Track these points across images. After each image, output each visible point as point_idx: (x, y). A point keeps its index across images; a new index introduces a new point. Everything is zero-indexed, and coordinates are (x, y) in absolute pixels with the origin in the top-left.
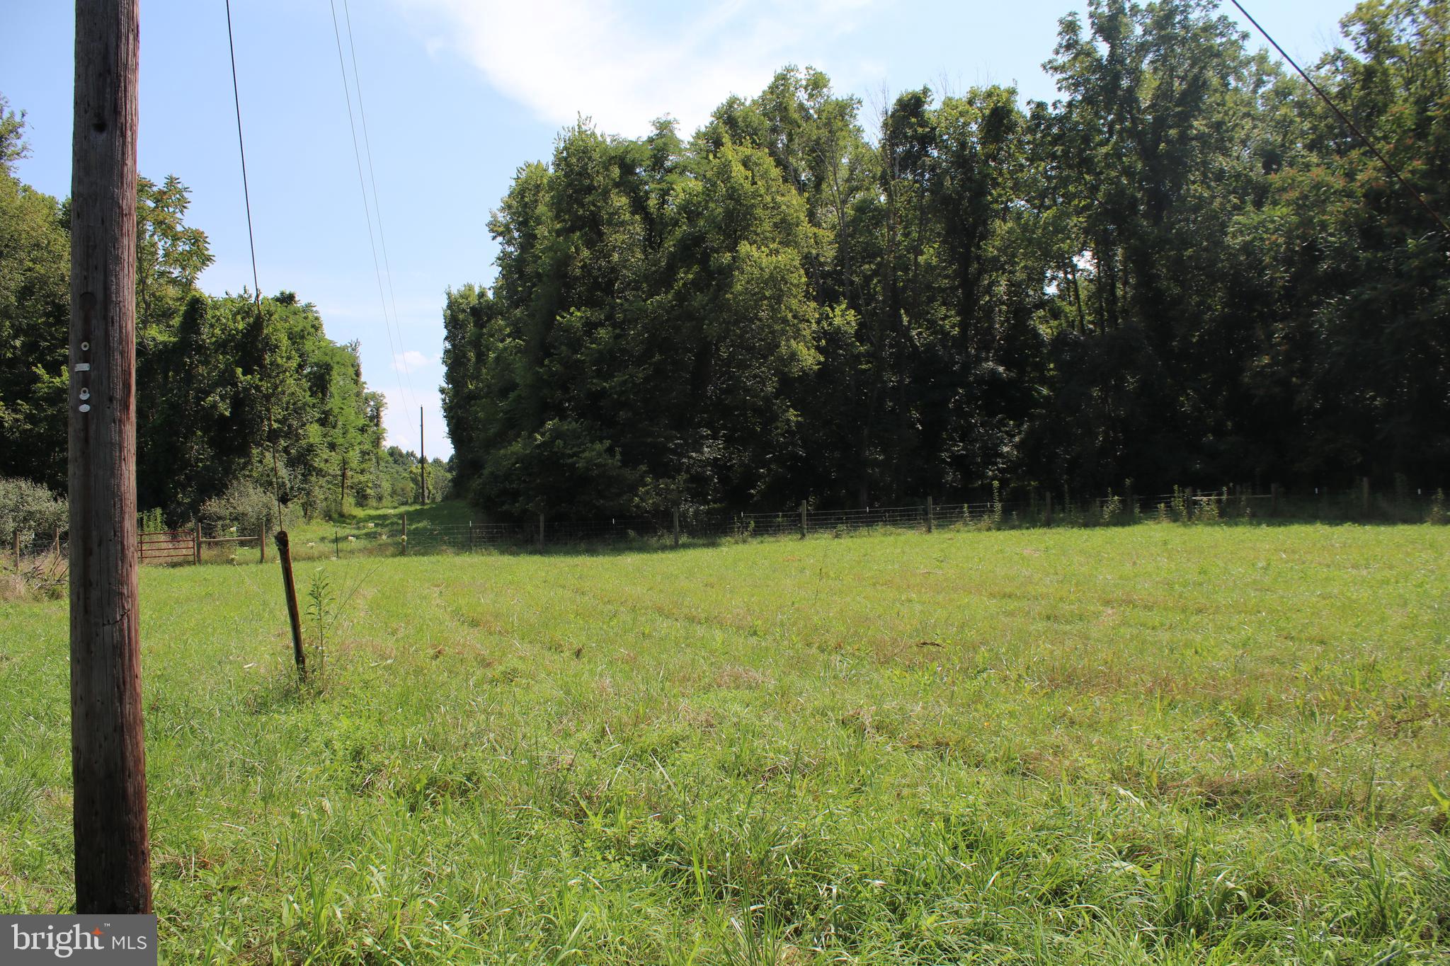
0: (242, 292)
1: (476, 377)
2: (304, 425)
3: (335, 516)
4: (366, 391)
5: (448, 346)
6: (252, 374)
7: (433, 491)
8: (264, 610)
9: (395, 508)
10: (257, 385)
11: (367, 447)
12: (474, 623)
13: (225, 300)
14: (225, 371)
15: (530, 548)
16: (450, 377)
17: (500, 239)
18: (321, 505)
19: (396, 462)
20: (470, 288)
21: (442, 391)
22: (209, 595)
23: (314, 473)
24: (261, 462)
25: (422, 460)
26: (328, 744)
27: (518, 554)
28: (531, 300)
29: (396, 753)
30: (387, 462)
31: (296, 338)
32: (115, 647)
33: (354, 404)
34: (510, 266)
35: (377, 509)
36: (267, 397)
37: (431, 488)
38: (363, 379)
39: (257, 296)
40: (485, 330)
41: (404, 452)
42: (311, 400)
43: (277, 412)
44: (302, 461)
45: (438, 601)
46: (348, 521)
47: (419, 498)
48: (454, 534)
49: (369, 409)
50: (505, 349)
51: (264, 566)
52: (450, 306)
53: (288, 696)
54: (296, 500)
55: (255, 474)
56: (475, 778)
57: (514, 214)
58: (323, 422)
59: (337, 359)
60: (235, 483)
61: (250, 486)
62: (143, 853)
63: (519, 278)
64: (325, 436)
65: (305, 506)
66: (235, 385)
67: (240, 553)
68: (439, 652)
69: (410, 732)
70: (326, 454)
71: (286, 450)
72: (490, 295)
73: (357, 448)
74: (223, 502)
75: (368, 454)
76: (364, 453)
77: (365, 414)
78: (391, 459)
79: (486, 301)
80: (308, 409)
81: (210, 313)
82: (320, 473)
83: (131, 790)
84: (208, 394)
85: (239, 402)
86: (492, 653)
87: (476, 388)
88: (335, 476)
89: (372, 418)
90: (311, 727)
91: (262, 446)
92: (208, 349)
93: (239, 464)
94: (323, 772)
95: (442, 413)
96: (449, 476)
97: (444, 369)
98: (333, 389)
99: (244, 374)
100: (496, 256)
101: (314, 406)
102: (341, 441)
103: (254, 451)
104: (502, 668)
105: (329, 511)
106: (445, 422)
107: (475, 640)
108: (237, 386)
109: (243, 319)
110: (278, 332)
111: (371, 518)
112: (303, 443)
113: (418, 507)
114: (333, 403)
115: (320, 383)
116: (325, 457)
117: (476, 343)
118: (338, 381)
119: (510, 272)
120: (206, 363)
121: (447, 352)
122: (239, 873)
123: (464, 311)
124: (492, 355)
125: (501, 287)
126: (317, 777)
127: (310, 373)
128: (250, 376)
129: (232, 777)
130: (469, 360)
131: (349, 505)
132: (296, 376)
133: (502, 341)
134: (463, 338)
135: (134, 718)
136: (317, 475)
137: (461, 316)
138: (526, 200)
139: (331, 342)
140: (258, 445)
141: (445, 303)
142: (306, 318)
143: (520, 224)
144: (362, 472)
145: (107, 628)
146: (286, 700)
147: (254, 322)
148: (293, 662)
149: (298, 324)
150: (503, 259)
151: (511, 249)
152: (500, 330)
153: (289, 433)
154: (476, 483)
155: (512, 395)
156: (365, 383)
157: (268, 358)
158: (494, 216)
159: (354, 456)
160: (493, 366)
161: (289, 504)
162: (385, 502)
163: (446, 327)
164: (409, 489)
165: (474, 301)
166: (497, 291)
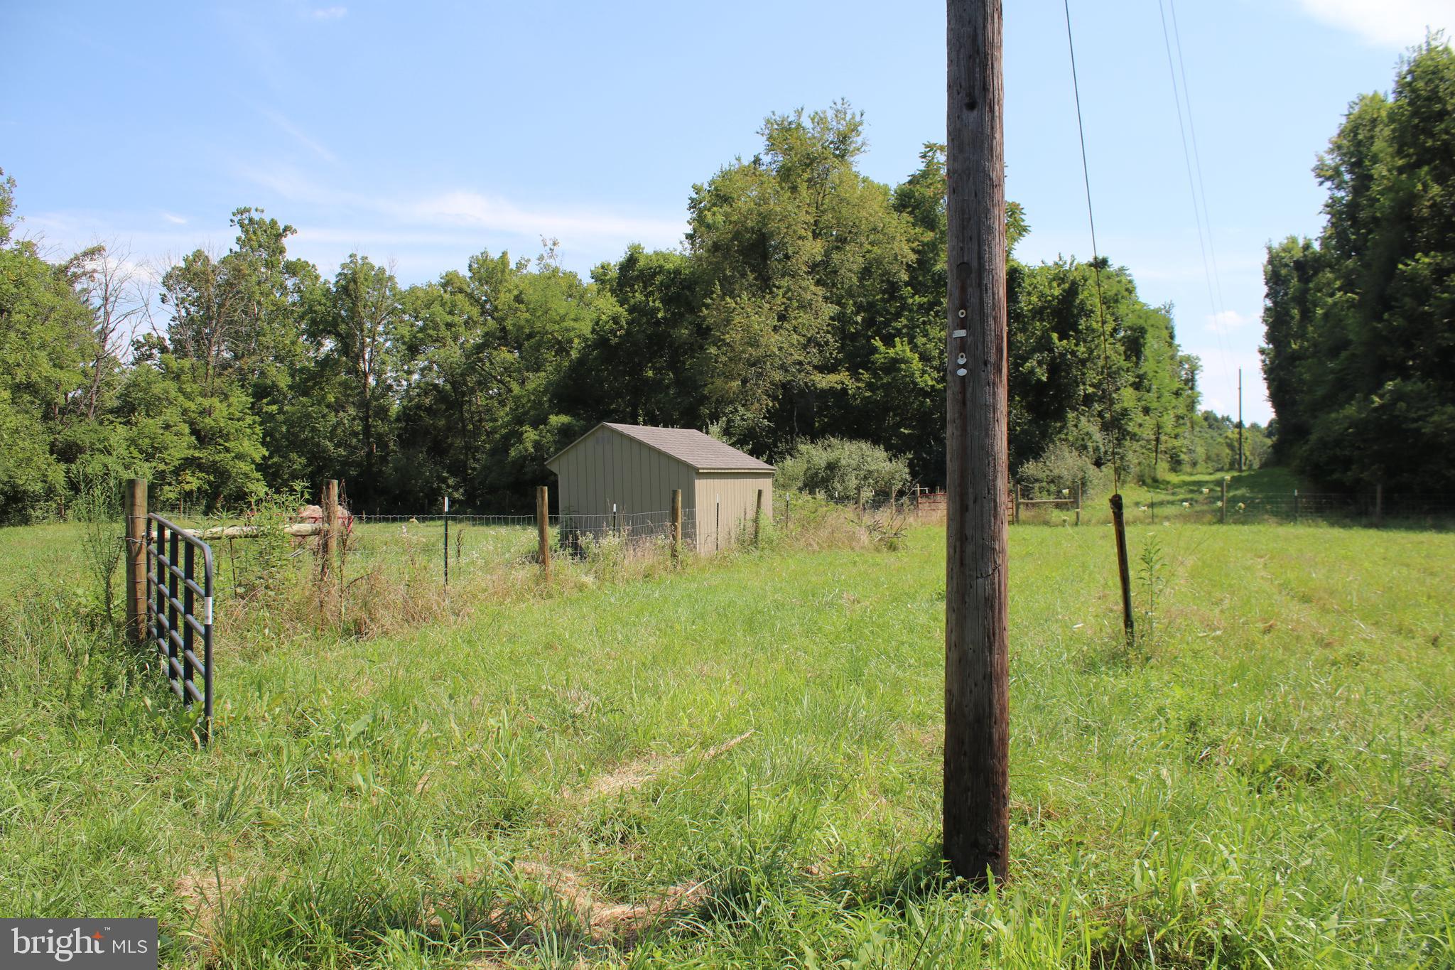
0: (1057, 260)
1: (1302, 336)
2: (1118, 389)
3: (1149, 481)
4: (1180, 353)
5: (1269, 303)
6: (1068, 339)
7: (1250, 458)
8: (1084, 572)
9: (1211, 474)
10: (1073, 350)
11: (1181, 411)
12: (1305, 599)
13: (1042, 268)
14: (1042, 337)
15: (1364, 521)
16: (1271, 337)
17: (1328, 184)
18: (1134, 470)
19: (1210, 426)
20: (1293, 240)
21: (1262, 352)
22: (1029, 554)
23: (1128, 438)
24: (1076, 426)
25: (1239, 425)
26: (1161, 710)
27: (1350, 527)
28: (1367, 248)
29: (1235, 730)
30: (1201, 427)
31: (1110, 302)
32: (986, 599)
33: (1168, 367)
34: (1341, 213)
35: (1191, 474)
36: (1083, 362)
37: (1248, 454)
38: (1177, 341)
39: (1071, 264)
40: (1311, 285)
41: (1219, 416)
42: (1126, 365)
43: (1092, 376)
44: (1115, 425)
45: (1263, 573)
46: (1162, 486)
47: (1234, 464)
48: (1277, 503)
49: (1183, 373)
50: (1335, 304)
51: (1079, 529)
52: (1270, 262)
53: (1115, 659)
54: (1109, 464)
55: (1071, 438)
56: (1326, 767)
57: (1345, 155)
58: (1137, 386)
59: (1150, 322)
60: (1051, 446)
61: (1065, 447)
62: (1004, 796)
63: (1351, 226)
64: (1139, 400)
65: (1117, 471)
66: (1051, 350)
67: (1056, 515)
68: (1271, 626)
69: (1249, 709)
70: (1139, 417)
71: (1100, 415)
72: (1316, 246)
73: (1171, 412)
74: (1040, 465)
75: (1183, 418)
76: (1178, 417)
77: (1180, 377)
78: (1205, 424)
79: (1313, 253)
80: (1122, 373)
81: (1027, 281)
82: (1134, 437)
83: (996, 736)
84: (1025, 360)
85: (1056, 368)
86: (1332, 632)
87: (1301, 347)
88: (1148, 441)
89: (1186, 382)
90: (1141, 693)
91: (1077, 410)
92: (1026, 317)
93: (1055, 428)
94: (1160, 740)
95: (1262, 375)
96: (1269, 442)
97: (1265, 328)
98: (1147, 352)
99: (1060, 339)
100: (1324, 203)
101: (1128, 370)
102: (1154, 405)
103: (1069, 416)
104: (1343, 650)
105: (1142, 476)
106: (1264, 385)
107: (1307, 615)
108: (1054, 352)
109: (1059, 285)
110: (1090, 296)
111: (1185, 484)
112: (1117, 407)
113: (1236, 474)
114: (1147, 366)
115: (1134, 346)
116: (1140, 421)
117: (1302, 300)
118: (1152, 344)
119: (1341, 219)
120: (1024, 330)
121: (1267, 310)
122: (1082, 829)
123: (1286, 265)
124: (1319, 311)
125: (1330, 237)
126: (1152, 744)
127: (1124, 337)
128: (1065, 341)
129: (1068, 733)
130: (1293, 318)
131: (1163, 470)
132: (1112, 340)
133: (1332, 295)
134: (1286, 294)
135: (1002, 669)
136: (1131, 439)
137: (1283, 272)
138: (1360, 137)
139: (1145, 305)
140: (1074, 409)
141: (1265, 258)
142: (1119, 282)
143: (1353, 165)
144: (1176, 436)
145: (980, 580)
146: (1115, 664)
147: (1070, 288)
148: (1122, 625)
149: (1110, 288)
150: (1332, 206)
151: (1341, 194)
152: (1329, 284)
153: (1104, 397)
154: (1302, 450)
155: (1344, 354)
156: (1179, 346)
157: (1083, 324)
158: (1321, 160)
159: (1168, 421)
160: (1322, 323)
161: (1103, 468)
162: (1199, 468)
163: (1267, 284)
164: (1224, 455)
165: (1298, 254)
166: (1325, 241)
